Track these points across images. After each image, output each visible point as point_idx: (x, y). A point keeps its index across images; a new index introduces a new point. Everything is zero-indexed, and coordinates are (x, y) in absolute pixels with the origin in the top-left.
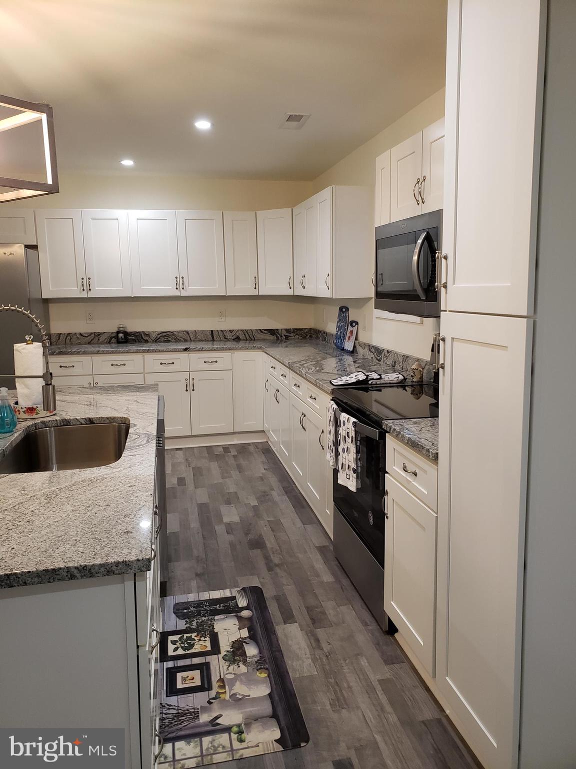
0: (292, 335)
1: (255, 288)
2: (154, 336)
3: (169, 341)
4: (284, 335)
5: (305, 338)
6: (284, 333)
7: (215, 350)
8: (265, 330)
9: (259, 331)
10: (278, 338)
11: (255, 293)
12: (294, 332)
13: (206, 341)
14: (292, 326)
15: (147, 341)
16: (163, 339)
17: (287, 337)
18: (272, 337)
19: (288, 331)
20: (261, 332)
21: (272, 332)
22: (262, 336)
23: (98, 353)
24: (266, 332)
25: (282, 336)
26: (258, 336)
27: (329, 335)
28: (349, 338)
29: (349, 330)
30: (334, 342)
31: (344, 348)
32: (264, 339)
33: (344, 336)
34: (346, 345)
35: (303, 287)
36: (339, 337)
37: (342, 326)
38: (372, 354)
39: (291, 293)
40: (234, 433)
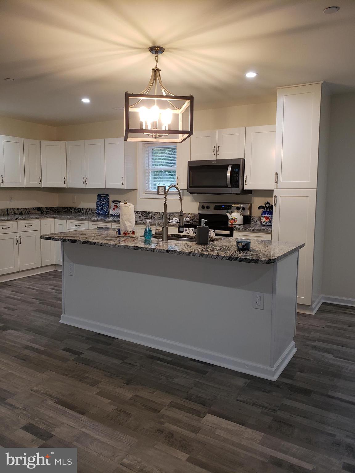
0: (49, 210)
1: (40, 183)
4: (45, 211)
5: (55, 212)
6: (45, 209)
7: (31, 219)
8: (36, 208)
9: (33, 209)
10: (42, 213)
11: (40, 186)
12: (50, 209)
13: (4, 215)
14: (49, 206)
17: (46, 212)
18: (40, 212)
19: (47, 208)
20: (34, 209)
21: (39, 209)
22: (34, 211)
24: (36, 209)
25: (44, 211)
26: (32, 211)
27: (86, 209)
28: (114, 209)
29: (112, 205)
30: (93, 213)
31: (108, 214)
32: (35, 214)
33: (108, 208)
34: (112, 212)
35: (85, 183)
36: (102, 209)
37: (103, 204)
38: (139, 215)
39: (65, 186)
40: (41, 267)
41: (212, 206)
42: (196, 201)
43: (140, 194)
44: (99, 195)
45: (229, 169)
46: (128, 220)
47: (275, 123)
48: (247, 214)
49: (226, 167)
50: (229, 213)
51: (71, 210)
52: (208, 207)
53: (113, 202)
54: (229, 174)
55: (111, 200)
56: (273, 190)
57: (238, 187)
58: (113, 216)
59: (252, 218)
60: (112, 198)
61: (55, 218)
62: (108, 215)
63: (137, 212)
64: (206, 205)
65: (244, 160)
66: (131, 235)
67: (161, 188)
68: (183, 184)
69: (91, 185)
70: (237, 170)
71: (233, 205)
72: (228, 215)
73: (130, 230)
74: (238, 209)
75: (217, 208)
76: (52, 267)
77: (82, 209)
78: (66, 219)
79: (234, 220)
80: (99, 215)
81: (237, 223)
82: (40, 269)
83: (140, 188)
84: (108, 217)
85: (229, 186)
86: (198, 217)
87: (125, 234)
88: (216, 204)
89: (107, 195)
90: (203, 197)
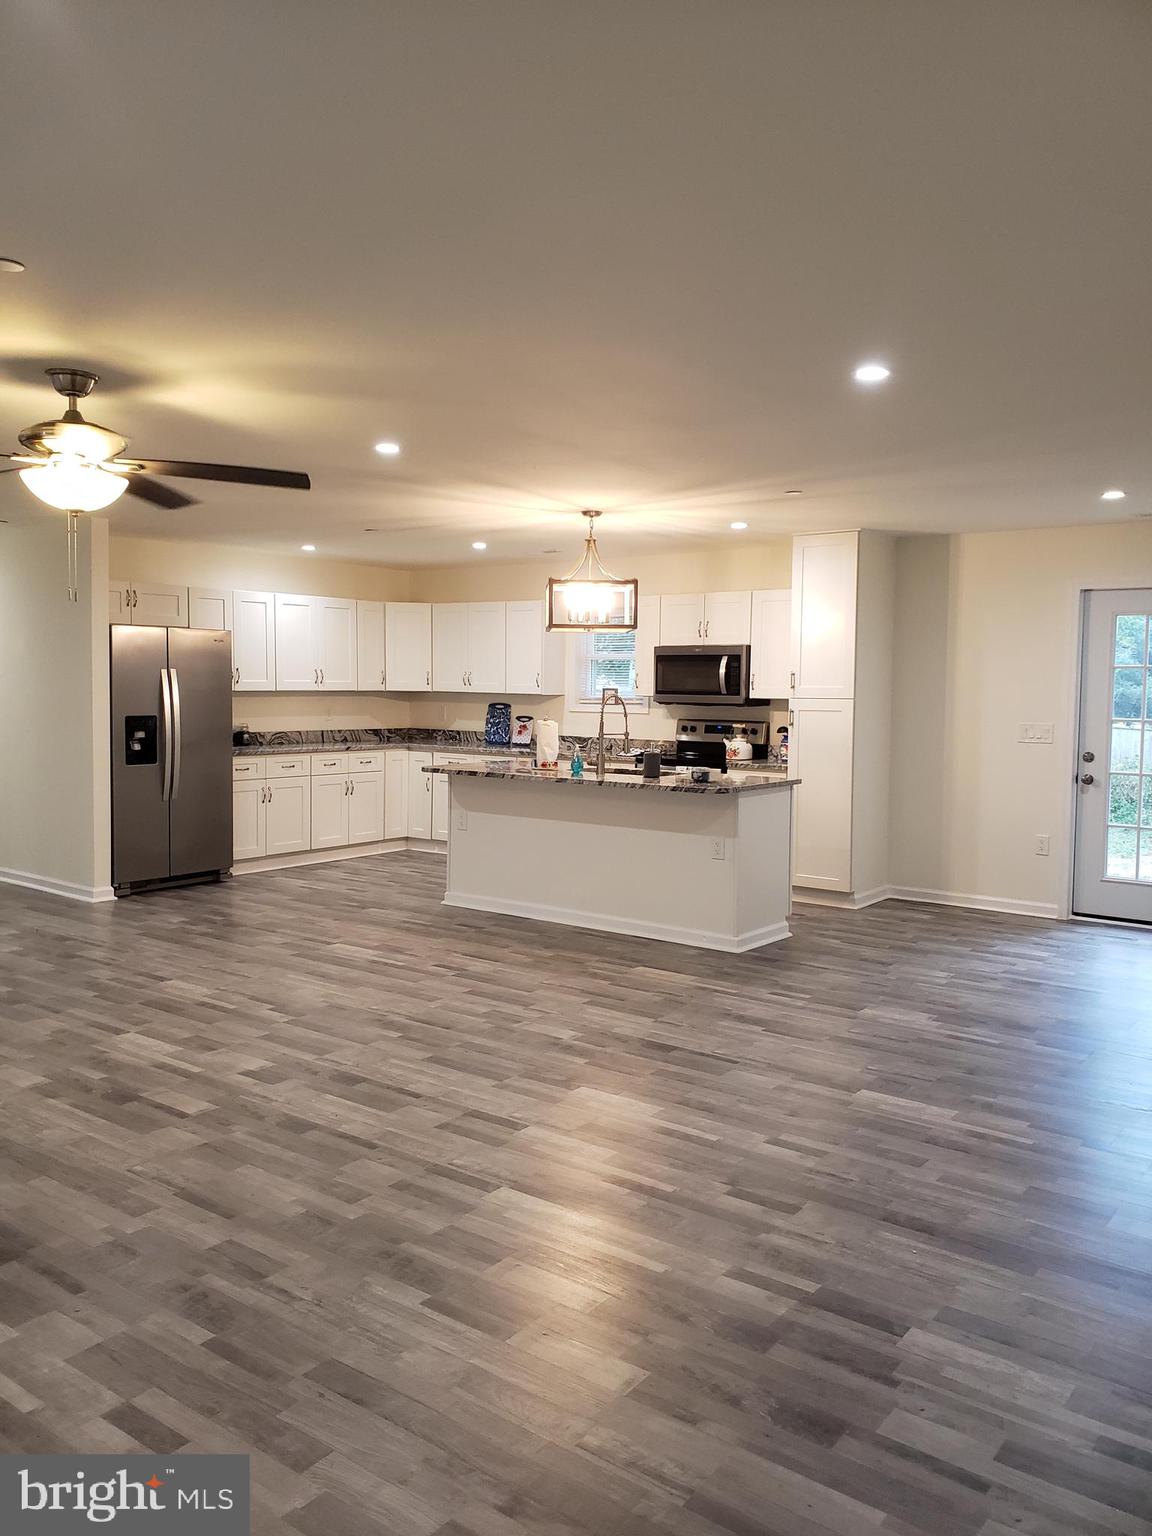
1: (382, 684)
2: (268, 737)
3: (282, 743)
4: (387, 736)
5: (404, 738)
6: (387, 733)
7: (371, 749)
8: (370, 730)
9: (365, 731)
10: (380, 739)
11: (381, 688)
12: (396, 732)
13: (317, 742)
14: (393, 726)
15: (261, 744)
16: (276, 741)
17: (389, 738)
18: (377, 738)
19: (389, 731)
20: (367, 732)
21: (376, 732)
22: (368, 737)
23: (273, 753)
24: (371, 732)
25: (384, 737)
26: (364, 737)
27: (465, 733)
28: (520, 732)
29: (516, 725)
30: (478, 739)
31: (509, 742)
32: (370, 741)
33: (508, 731)
34: (516, 739)
35: (467, 683)
36: (496, 733)
37: (499, 722)
38: (568, 744)
39: (428, 689)
40: (384, 841)
41: (701, 727)
42: (673, 718)
43: (570, 703)
44: (492, 706)
45: (724, 662)
46: (549, 745)
47: (790, 588)
48: (762, 742)
49: (718, 659)
50: (727, 739)
51: (435, 735)
52: (693, 729)
53: (518, 718)
54: (722, 671)
55: (514, 715)
56: (788, 700)
57: (738, 694)
58: (517, 745)
59: (770, 749)
60: (515, 711)
61: (409, 749)
62: (508, 744)
63: (563, 738)
64: (689, 724)
65: (749, 648)
66: (552, 767)
67: (609, 692)
68: (648, 687)
69: (479, 686)
70: (736, 664)
71: (734, 725)
72: (726, 742)
73: (551, 759)
74: (744, 731)
75: (709, 730)
76: (403, 842)
77: (458, 733)
78: (432, 751)
79: (735, 753)
80: (490, 743)
81: (739, 757)
82: (380, 844)
83: (569, 691)
84: (509, 747)
85: (724, 691)
86: (675, 746)
87: (544, 765)
88: (709, 724)
89: (507, 706)
90: (684, 711)
